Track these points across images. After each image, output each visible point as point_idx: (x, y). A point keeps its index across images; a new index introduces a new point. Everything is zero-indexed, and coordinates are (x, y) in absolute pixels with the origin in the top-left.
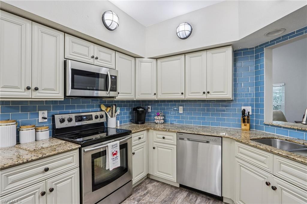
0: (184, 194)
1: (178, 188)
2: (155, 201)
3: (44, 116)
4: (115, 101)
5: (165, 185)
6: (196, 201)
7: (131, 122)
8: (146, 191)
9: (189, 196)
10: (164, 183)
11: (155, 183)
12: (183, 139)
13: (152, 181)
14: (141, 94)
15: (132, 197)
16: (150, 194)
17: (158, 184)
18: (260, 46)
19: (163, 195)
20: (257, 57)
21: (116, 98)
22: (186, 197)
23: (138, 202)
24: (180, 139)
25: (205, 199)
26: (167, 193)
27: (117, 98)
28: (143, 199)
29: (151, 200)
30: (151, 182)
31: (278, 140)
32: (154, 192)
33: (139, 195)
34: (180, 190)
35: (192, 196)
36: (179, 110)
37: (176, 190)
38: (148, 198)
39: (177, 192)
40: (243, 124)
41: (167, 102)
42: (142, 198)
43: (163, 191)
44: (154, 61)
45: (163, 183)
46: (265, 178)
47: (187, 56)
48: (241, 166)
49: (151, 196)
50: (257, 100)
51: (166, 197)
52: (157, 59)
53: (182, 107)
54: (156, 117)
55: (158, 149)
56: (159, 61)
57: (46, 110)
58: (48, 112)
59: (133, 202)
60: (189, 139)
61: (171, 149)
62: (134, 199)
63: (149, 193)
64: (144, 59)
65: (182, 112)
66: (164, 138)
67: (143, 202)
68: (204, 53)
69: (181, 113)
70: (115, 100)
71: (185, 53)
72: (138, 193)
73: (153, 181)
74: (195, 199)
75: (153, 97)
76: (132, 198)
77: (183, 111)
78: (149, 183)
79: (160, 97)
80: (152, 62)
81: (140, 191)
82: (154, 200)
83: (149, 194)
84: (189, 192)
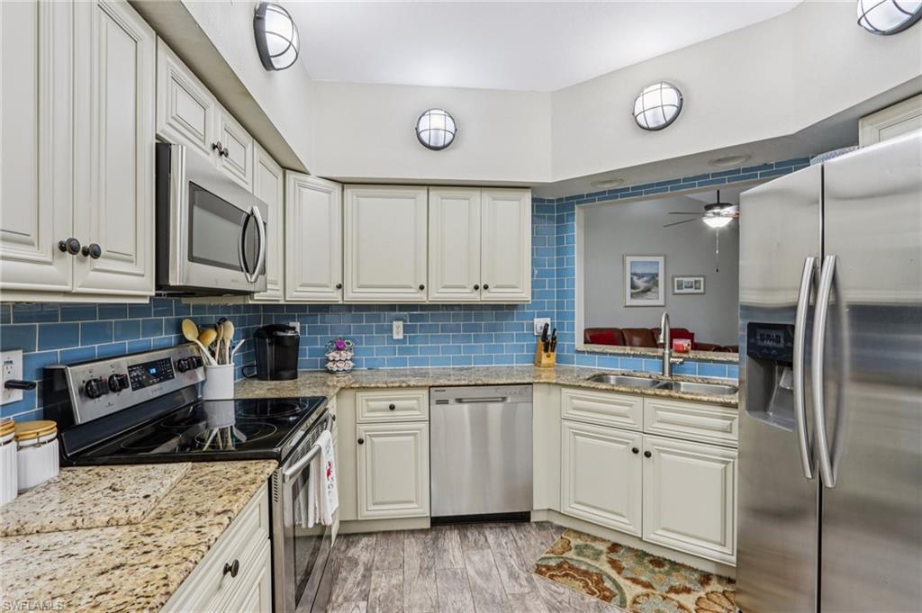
0: (452, 539)
1: (428, 530)
2: (406, 578)
3: (11, 377)
4: (249, 305)
5: (394, 536)
6: (486, 540)
7: (244, 375)
8: (361, 569)
9: (466, 536)
10: (387, 533)
11: (364, 541)
12: (446, 402)
13: (351, 540)
14: (301, 286)
15: (337, 599)
16: (378, 569)
17: (373, 540)
18: (567, 199)
19: (411, 557)
20: (560, 220)
21: (255, 298)
22: (461, 542)
23: (364, 600)
24: (439, 402)
25: (498, 530)
26: (416, 549)
27: (256, 296)
28: (373, 586)
29: (394, 581)
30: (353, 542)
31: (612, 377)
32: (384, 561)
33: (351, 585)
34: (438, 534)
35: (473, 534)
36: (392, 330)
37: (429, 536)
38: (384, 579)
39: (436, 539)
40: (544, 355)
41: (356, 311)
42: (364, 587)
43: (403, 551)
44: (337, 188)
45: (384, 532)
46: (627, 443)
47: (434, 193)
48: (575, 434)
49: (383, 573)
50: (560, 305)
51: (422, 560)
52: (344, 183)
53: (401, 323)
54: (332, 355)
55: (372, 442)
56: (349, 191)
57: (17, 349)
58: (24, 357)
59: (353, 605)
60: (460, 401)
61: (415, 434)
62: (346, 599)
63: (374, 567)
64: (309, 179)
65: (401, 337)
66: (392, 408)
67: (378, 594)
68: (476, 194)
69: (398, 340)
70: (250, 302)
71: (428, 185)
72: (345, 580)
73: (355, 539)
74: (483, 539)
75: (334, 295)
76: (340, 599)
77: (404, 332)
78: (348, 547)
79: (354, 295)
80: (329, 193)
81: (344, 574)
82: (401, 578)
83: (375, 572)
84: (459, 529)
